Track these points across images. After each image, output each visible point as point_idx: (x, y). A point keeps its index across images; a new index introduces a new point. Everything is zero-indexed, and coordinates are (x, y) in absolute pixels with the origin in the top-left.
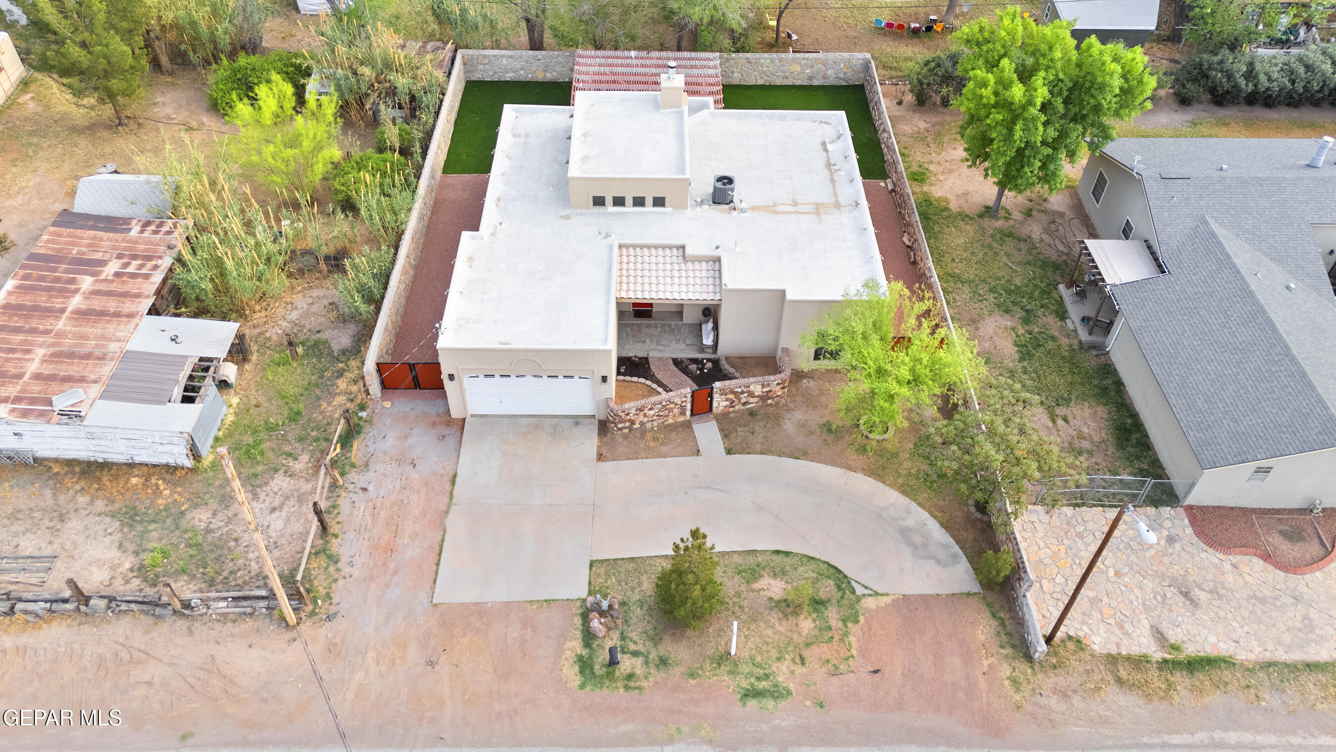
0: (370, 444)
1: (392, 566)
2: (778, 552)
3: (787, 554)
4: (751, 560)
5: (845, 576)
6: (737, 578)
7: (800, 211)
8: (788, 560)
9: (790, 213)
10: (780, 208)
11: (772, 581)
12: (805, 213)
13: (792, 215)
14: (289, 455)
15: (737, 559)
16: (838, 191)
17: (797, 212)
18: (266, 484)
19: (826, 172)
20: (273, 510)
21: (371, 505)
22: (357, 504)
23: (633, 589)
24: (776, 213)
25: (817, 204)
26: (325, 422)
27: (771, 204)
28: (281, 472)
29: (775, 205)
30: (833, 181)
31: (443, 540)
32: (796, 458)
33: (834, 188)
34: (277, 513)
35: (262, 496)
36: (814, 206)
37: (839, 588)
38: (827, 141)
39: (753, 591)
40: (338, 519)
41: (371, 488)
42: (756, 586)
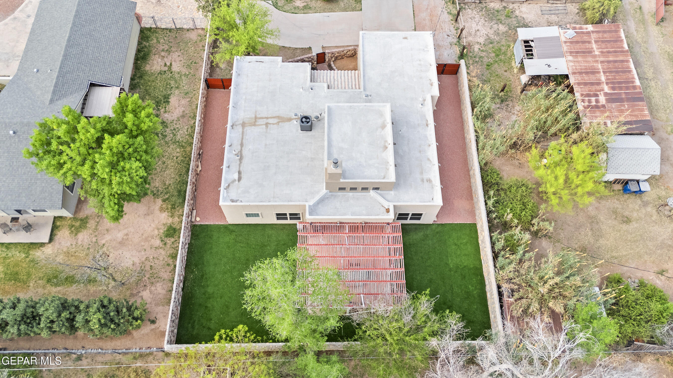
0: (453, 52)
1: (429, 11)
2: (296, 13)
3: (293, 13)
4: (305, 11)
5: (274, 6)
6: (311, 6)
7: (265, 120)
8: (292, 11)
9: (271, 118)
10: (275, 121)
11: (300, 5)
12: (262, 118)
13: (270, 116)
14: (482, 51)
15: (310, 11)
16: (241, 136)
17: (267, 118)
18: (486, 40)
19: (245, 153)
20: (478, 30)
21: (444, 30)
22: (449, 31)
23: (347, 3)
24: (278, 117)
25: (255, 125)
26: (475, 65)
27: (280, 124)
28: (482, 44)
29: (278, 122)
30: (242, 145)
31: (414, 18)
32: (284, 47)
33: (242, 139)
34: (476, 29)
35: (485, 36)
36: (257, 123)
37: (277, 3)
38: (237, 182)
39: (306, 2)
40: (453, 25)
41: (446, 36)
42: (305, 4)
